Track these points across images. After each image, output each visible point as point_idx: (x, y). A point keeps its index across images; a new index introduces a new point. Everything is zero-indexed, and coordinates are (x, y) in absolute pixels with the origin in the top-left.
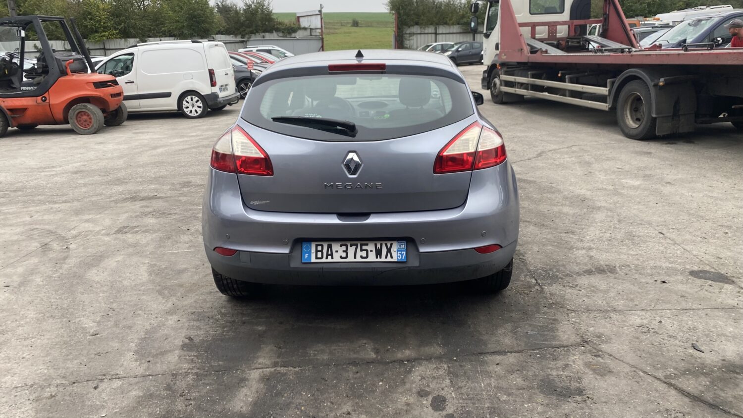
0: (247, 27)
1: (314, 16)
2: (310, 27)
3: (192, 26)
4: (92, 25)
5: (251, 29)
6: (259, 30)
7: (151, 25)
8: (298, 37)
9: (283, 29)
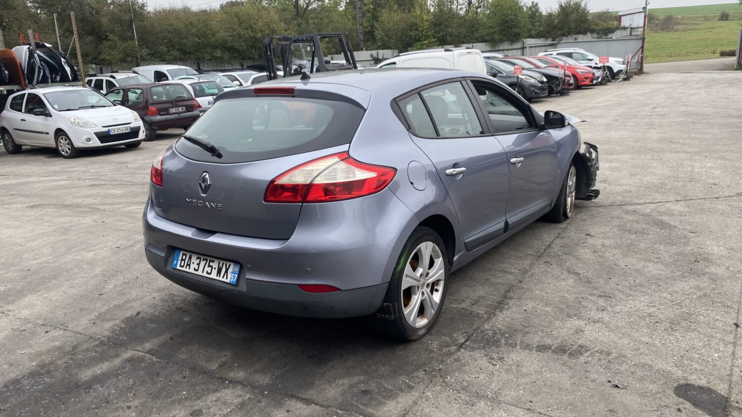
0: (559, 30)
1: (637, 14)
2: (631, 26)
3: (503, 31)
4: (416, 35)
5: (563, 32)
6: (572, 32)
7: (467, 32)
8: (614, 38)
9: (598, 30)
